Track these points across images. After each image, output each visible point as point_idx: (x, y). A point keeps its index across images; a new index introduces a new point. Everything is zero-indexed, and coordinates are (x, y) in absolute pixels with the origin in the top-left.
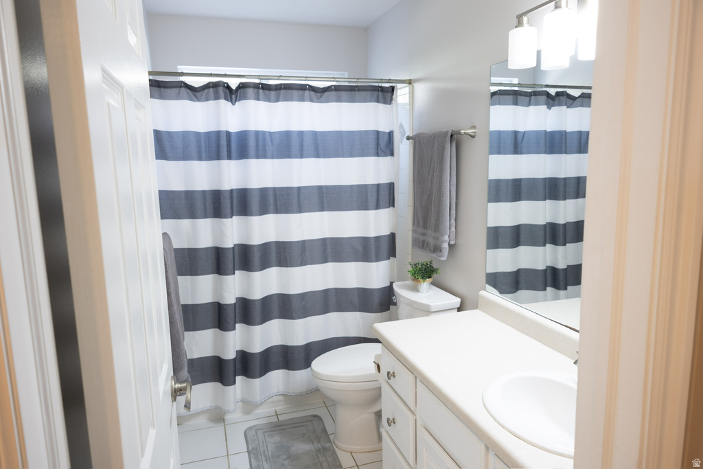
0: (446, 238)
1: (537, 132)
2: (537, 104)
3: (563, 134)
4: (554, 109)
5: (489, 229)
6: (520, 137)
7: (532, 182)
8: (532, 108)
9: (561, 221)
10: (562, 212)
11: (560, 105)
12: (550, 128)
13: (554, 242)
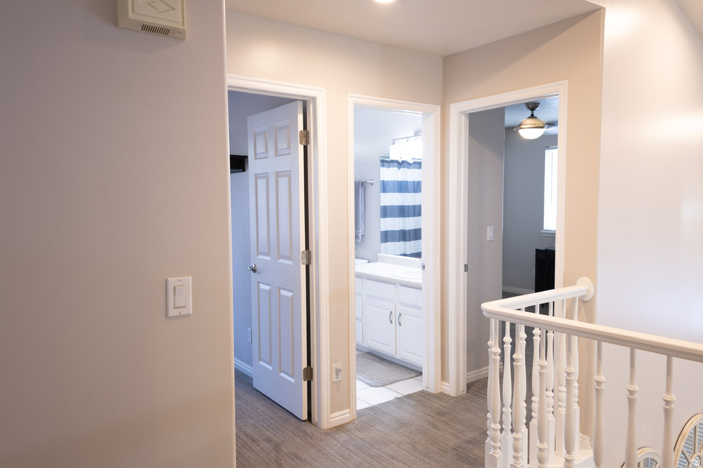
0: (360, 231)
1: (394, 181)
2: (393, 167)
3: (406, 183)
4: (401, 169)
5: (381, 232)
6: (385, 183)
7: (392, 207)
8: (390, 168)
9: (408, 229)
10: (408, 223)
11: (404, 167)
12: (400, 179)
13: (404, 240)
